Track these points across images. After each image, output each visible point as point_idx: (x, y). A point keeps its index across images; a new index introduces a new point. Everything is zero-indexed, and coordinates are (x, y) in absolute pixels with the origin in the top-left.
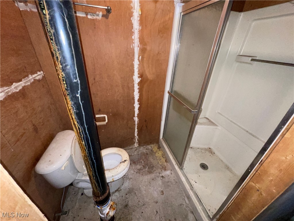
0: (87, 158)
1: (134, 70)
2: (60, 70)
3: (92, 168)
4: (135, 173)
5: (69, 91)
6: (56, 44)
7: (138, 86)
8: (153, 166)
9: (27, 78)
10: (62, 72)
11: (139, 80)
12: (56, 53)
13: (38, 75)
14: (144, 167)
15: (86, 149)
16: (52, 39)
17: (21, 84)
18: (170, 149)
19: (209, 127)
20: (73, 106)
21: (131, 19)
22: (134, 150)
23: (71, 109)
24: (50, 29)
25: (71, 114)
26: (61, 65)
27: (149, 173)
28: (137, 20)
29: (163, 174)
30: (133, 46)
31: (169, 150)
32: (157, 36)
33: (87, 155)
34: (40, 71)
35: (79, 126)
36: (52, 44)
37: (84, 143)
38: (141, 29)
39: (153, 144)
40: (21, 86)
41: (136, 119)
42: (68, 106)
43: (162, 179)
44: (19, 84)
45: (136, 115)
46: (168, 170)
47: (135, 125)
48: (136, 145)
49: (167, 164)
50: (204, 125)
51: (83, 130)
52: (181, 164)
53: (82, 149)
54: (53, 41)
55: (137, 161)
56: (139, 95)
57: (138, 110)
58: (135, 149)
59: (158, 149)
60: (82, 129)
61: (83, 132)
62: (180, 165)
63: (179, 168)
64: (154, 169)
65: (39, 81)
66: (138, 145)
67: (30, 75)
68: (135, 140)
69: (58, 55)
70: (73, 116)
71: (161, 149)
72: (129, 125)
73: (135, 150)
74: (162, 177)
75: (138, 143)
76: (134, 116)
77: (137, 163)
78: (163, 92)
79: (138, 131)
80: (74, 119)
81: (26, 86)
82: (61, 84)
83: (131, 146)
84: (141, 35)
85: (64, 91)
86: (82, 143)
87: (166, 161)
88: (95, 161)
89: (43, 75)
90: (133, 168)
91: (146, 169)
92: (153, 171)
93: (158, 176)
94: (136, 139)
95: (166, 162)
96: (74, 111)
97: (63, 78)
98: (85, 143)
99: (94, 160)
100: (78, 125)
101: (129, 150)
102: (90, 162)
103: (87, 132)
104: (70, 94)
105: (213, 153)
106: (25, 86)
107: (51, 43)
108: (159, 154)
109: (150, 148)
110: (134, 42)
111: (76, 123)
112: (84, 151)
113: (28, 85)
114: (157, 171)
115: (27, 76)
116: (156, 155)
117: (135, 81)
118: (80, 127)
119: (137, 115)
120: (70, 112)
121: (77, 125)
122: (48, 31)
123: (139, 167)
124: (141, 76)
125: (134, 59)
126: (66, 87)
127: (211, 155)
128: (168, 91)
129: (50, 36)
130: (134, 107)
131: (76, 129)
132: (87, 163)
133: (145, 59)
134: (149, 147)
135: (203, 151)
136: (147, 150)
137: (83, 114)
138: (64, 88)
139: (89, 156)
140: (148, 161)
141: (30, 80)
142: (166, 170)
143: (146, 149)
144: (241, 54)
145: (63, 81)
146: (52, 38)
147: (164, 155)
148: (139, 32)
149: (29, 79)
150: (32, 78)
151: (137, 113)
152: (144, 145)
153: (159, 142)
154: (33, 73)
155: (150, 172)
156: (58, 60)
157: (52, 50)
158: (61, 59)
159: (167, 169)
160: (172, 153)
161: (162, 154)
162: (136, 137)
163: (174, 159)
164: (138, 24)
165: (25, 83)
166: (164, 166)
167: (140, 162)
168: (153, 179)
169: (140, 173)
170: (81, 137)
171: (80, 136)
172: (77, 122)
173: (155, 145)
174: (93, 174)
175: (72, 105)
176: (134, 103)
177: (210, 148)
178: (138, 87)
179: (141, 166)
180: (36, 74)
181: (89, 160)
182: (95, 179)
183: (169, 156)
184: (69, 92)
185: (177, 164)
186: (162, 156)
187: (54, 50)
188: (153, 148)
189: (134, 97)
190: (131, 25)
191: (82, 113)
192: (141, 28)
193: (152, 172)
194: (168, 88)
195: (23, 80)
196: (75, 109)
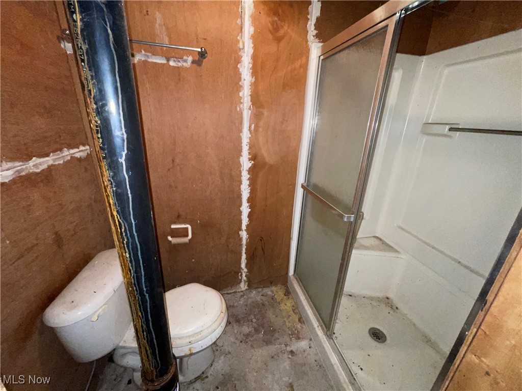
0: (132, 288)
1: (242, 146)
2: (93, 113)
3: (141, 311)
4: (238, 342)
5: (106, 152)
6: (89, 67)
7: (249, 174)
8: (274, 330)
9: (59, 152)
10: (97, 116)
11: (250, 165)
12: (88, 84)
13: (80, 151)
14: (257, 331)
15: (131, 268)
16: (83, 61)
17: (47, 161)
18: (308, 295)
19: (382, 253)
20: (112, 181)
21: (238, 66)
22: (239, 295)
23: (107, 186)
24: (81, 44)
25: (108, 196)
26: (96, 103)
27: (265, 344)
28: (248, 68)
29: (293, 348)
30: (240, 108)
31: (306, 298)
32: (281, 93)
33: (133, 281)
34: (84, 145)
35: (120, 220)
36: (83, 67)
37: (128, 256)
38: (255, 82)
39: (276, 285)
40: (46, 165)
41: (244, 235)
42: (103, 179)
43: (290, 356)
44: (42, 160)
45: (244, 227)
46: (303, 338)
47: (241, 245)
48: (243, 286)
49: (301, 326)
50: (372, 250)
51: (127, 227)
52: (328, 325)
53: (123, 267)
54: (84, 63)
55: (243, 318)
56: (249, 191)
57: (248, 217)
58: (242, 293)
59: (285, 295)
60: (126, 225)
61: (128, 232)
62: (326, 327)
63: (326, 334)
64: (276, 335)
65: (80, 160)
66: (246, 286)
67: (66, 149)
68: (241, 275)
69: (91, 87)
70: (111, 199)
71: (290, 296)
72: (230, 246)
73: (242, 296)
74: (292, 352)
75: (247, 283)
76: (240, 229)
77: (244, 322)
78: (294, 185)
79: (246, 259)
80: (112, 206)
81: (54, 165)
82: (93, 139)
83: (233, 288)
84: (254, 90)
85: (97, 151)
86: (124, 254)
87: (299, 320)
88: (147, 295)
89: (89, 153)
90: (234, 332)
91: (259, 335)
92: (273, 340)
93: (284, 350)
94: (244, 275)
95: (301, 322)
96: (113, 190)
97: (97, 127)
98: (130, 257)
99: (145, 294)
100: (119, 218)
101: (230, 296)
102: (137, 298)
103: (136, 234)
104: (107, 156)
105: (394, 308)
106: (52, 165)
107: (81, 67)
108: (287, 305)
109: (270, 293)
110: (242, 101)
111: (115, 213)
112: (128, 273)
113: (59, 164)
114: (281, 340)
115: (61, 150)
116: (281, 308)
117: (242, 165)
118: (121, 222)
119: (247, 227)
120: (106, 191)
121: (117, 218)
122: (78, 47)
123: (246, 329)
124: (254, 158)
125: (242, 128)
126: (102, 143)
127: (391, 312)
128: (302, 185)
129: (81, 55)
130: (241, 212)
131: (115, 226)
132: (133, 299)
133: (261, 129)
134: (268, 291)
135: (374, 303)
136: (263, 297)
137: (129, 197)
138: (98, 146)
139: (136, 283)
140: (265, 320)
141: (63, 157)
142: (299, 339)
143: (262, 295)
144: (430, 122)
145: (97, 133)
146: (83, 58)
147: (297, 308)
148: (250, 85)
149: (63, 154)
150: (68, 153)
151: (246, 224)
152: (257, 288)
153: (287, 282)
154: (70, 147)
155: (268, 342)
156: (91, 95)
157: (83, 79)
158: (96, 93)
159: (301, 336)
160: (311, 303)
161: (293, 306)
162: (243, 270)
163: (315, 315)
164: (249, 74)
165: (54, 160)
166: (296, 330)
167: (248, 321)
168: (272, 357)
169: (247, 342)
170: (123, 243)
171: (121, 240)
172: (117, 212)
173: (279, 286)
174: (142, 326)
175: (109, 178)
176: (241, 205)
177: (388, 298)
178: (249, 176)
179: (250, 329)
180: (76, 148)
181: (136, 292)
182: (147, 337)
183: (305, 311)
184: (105, 154)
185: (321, 326)
186: (293, 310)
187: (85, 78)
188: (275, 293)
189: (241, 195)
190: (238, 76)
191: (128, 194)
192: (254, 80)
193: (271, 343)
194: (301, 178)
195: (51, 154)
196: (115, 186)
